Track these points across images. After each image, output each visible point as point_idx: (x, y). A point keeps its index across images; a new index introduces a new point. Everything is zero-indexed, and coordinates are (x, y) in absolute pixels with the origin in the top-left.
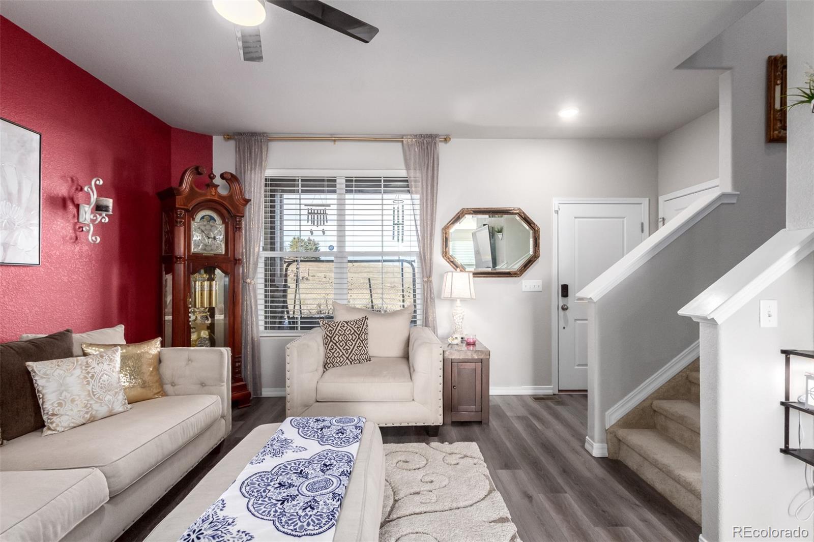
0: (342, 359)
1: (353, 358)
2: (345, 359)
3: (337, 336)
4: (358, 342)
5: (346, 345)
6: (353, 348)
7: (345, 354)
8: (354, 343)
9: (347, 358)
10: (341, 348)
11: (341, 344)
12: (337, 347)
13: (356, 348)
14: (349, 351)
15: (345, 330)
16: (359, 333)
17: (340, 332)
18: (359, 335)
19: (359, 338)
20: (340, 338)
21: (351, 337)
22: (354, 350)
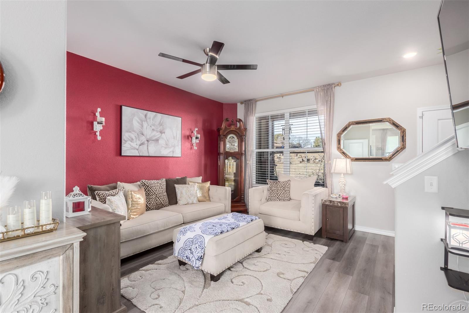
0: (275, 198)
1: (280, 198)
2: (277, 198)
3: (274, 188)
4: (283, 191)
5: (277, 191)
6: (281, 193)
7: (276, 196)
8: (281, 191)
9: (278, 198)
10: (275, 193)
11: (275, 191)
12: (273, 192)
13: (282, 194)
14: (279, 195)
15: (277, 185)
16: (284, 187)
17: (275, 186)
18: (284, 188)
19: (284, 189)
20: (275, 189)
21: (280, 188)
22: (281, 194)
